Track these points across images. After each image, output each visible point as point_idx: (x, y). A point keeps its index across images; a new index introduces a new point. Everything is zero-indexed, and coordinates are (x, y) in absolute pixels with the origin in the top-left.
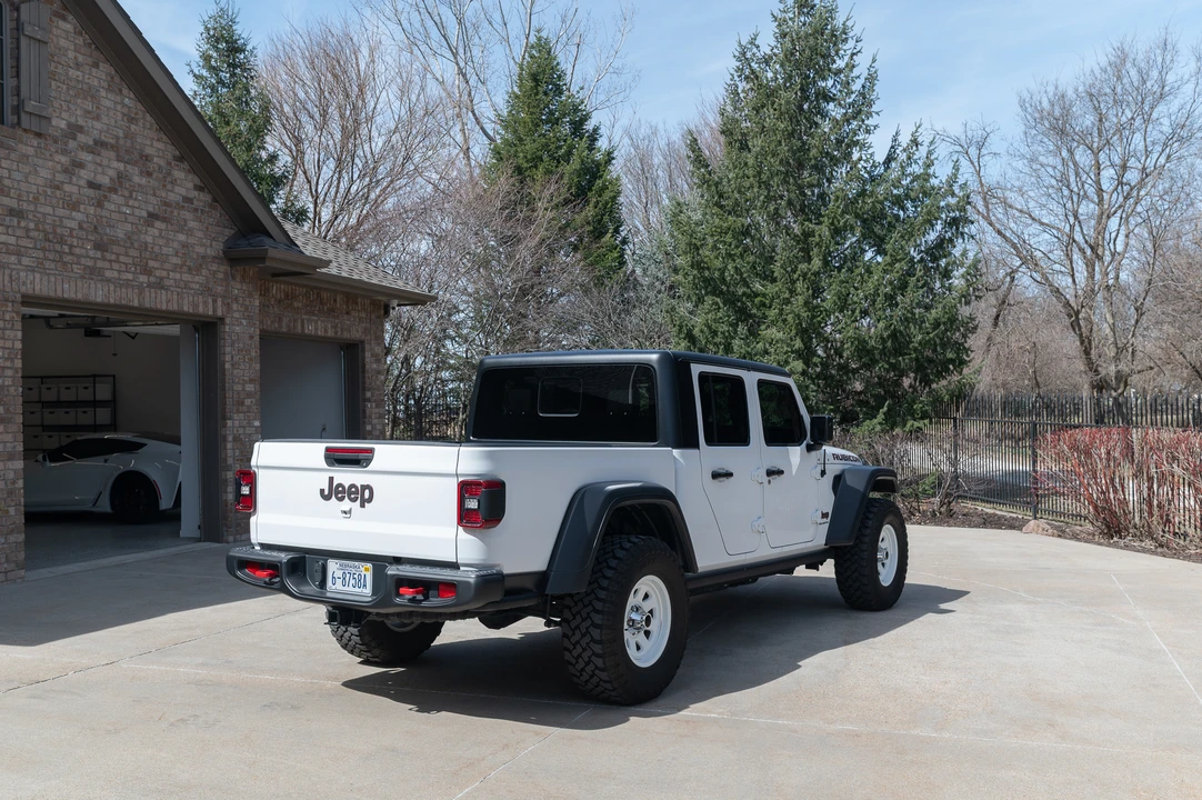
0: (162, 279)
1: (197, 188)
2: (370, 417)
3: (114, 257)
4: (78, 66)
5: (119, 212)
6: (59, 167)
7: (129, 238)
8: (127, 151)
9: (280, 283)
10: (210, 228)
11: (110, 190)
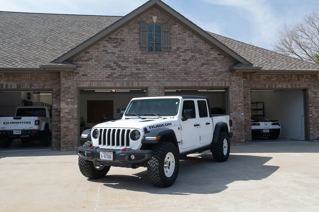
0: (206, 79)
1: (218, 54)
3: (190, 75)
4: (179, 34)
5: (192, 65)
6: (174, 58)
7: (195, 70)
8: (195, 50)
9: (265, 74)
10: (224, 64)
11: (189, 60)
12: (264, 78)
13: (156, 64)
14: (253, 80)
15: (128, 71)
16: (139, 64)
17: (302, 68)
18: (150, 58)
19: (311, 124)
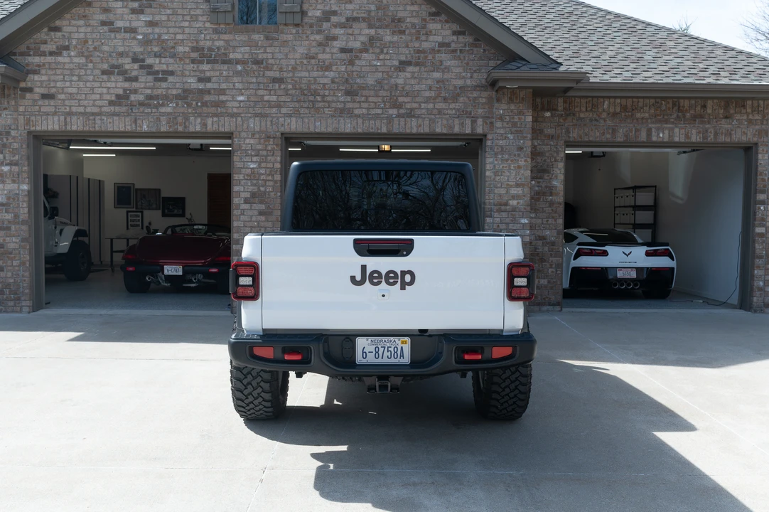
0: (412, 110)
1: (455, 33)
2: (763, 220)
3: (363, 99)
5: (370, 66)
6: (314, 44)
7: (379, 83)
8: (379, 20)
9: (615, 97)
10: (471, 63)
11: (361, 51)
12: (612, 110)
13: (258, 62)
14: (574, 115)
15: (173, 86)
16: (208, 63)
17: (737, 77)
18: (241, 45)
19: (761, 257)
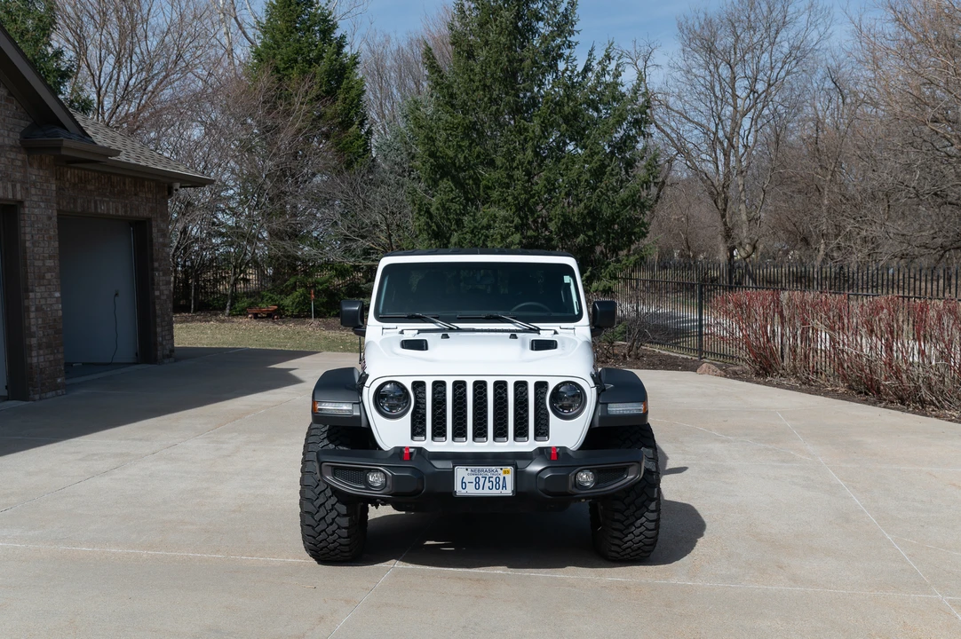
2: (158, 284)
10: (7, 120)
12: (73, 180)
